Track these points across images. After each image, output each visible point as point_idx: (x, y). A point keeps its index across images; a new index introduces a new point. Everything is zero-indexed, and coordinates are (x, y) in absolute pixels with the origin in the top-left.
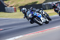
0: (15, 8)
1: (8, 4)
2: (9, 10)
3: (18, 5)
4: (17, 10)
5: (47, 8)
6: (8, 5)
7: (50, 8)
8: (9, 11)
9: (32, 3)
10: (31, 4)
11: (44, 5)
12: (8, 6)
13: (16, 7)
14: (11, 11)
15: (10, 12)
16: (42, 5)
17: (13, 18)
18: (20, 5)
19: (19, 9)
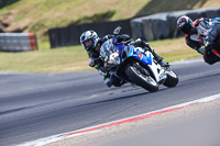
0: (32, 34)
1: (5, 22)
2: (9, 41)
3: (43, 25)
4: (39, 42)
5: (149, 33)
6: (6, 25)
7: (159, 35)
8: (12, 48)
9: (96, 15)
10: (89, 22)
11: (137, 23)
12: (5, 29)
13: (37, 30)
14: (18, 48)
15: (15, 51)
16: (133, 25)
17: (25, 72)
18: (50, 24)
19: (47, 38)
